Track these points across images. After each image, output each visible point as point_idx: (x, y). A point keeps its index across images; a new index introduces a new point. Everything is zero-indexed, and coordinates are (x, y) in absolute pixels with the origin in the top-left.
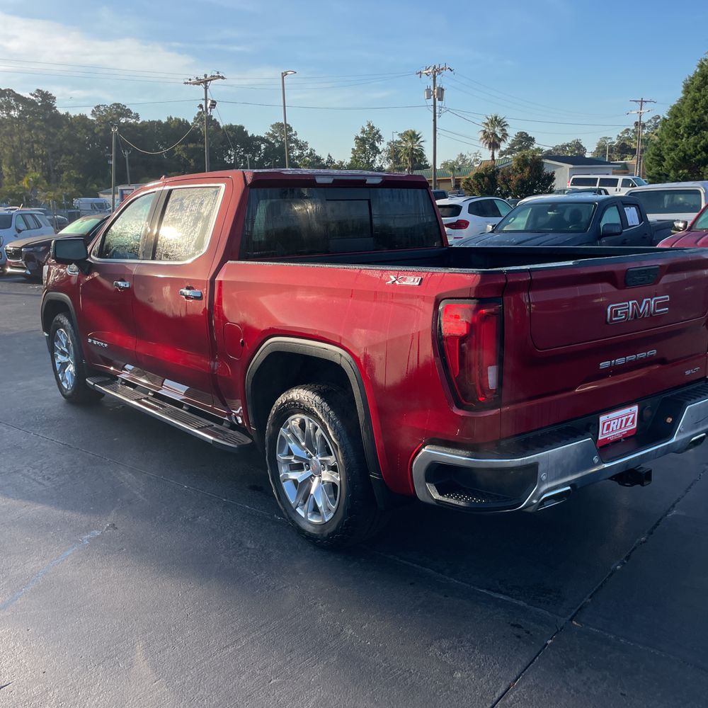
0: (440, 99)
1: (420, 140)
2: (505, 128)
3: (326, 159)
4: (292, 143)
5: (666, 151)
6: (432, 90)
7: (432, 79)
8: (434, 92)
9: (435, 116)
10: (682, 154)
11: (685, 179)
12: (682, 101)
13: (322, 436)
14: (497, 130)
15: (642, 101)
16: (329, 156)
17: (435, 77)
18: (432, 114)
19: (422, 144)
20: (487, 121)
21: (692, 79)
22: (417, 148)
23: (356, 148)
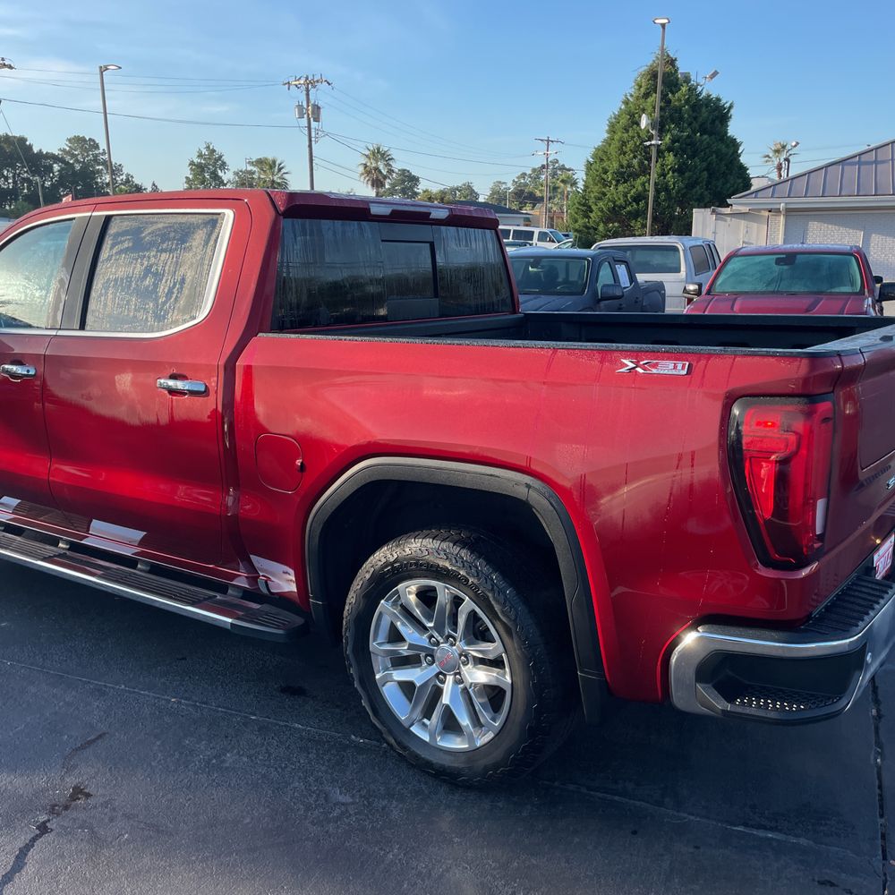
0: (317, 120)
1: (283, 171)
2: (391, 162)
3: (149, 189)
4: (99, 164)
5: (594, 200)
6: (305, 107)
7: (304, 92)
8: (308, 110)
9: (310, 141)
10: (611, 204)
11: (615, 235)
12: (608, 142)
13: (473, 611)
14: (381, 166)
15: (548, 141)
16: (154, 185)
17: (308, 90)
18: (307, 138)
19: (285, 176)
20: (367, 153)
21: (617, 118)
22: (279, 181)
23: (191, 177)
